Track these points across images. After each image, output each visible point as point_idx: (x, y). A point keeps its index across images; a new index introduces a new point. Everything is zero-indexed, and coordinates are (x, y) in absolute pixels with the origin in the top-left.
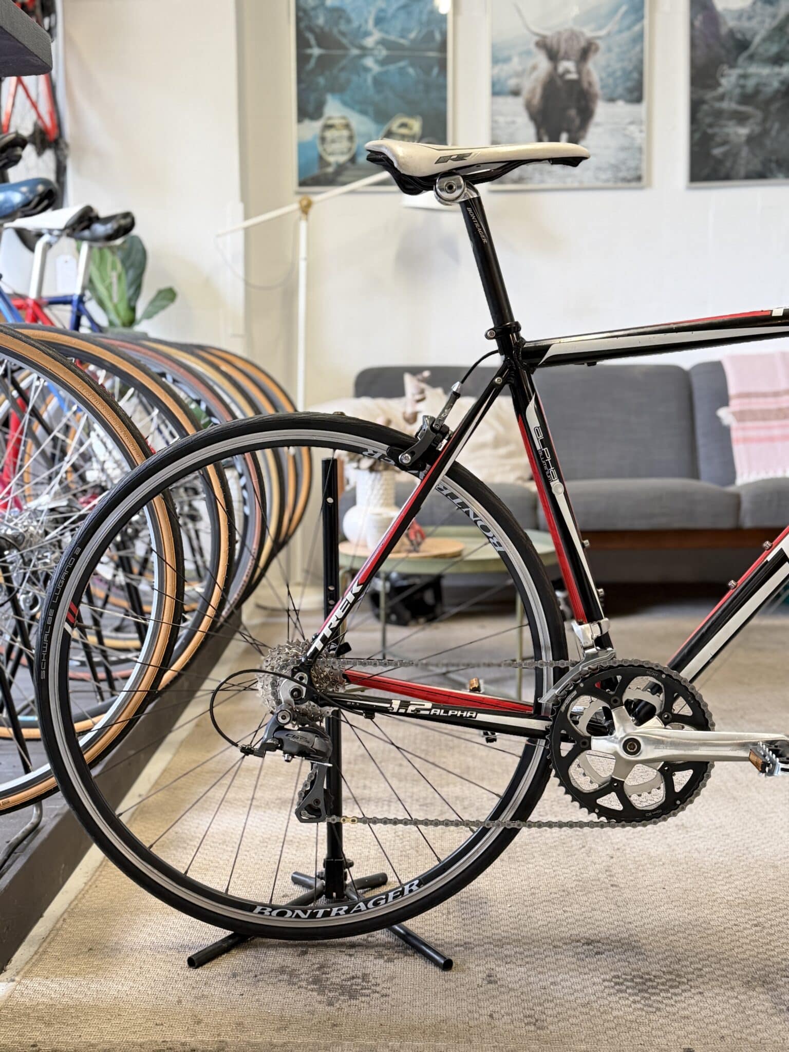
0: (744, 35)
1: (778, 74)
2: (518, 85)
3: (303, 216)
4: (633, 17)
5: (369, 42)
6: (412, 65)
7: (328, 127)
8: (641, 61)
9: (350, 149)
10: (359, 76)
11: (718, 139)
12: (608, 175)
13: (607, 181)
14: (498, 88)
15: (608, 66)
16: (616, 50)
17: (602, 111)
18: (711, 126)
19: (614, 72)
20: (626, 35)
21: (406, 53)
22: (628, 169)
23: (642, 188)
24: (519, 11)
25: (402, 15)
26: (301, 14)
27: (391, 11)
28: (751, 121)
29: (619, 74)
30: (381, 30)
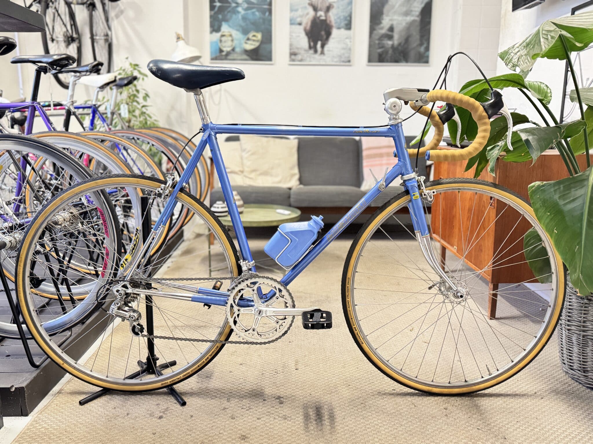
1: (406, 20)
2: (301, 21)
6: (258, 11)
7: (223, 36)
8: (351, 13)
9: (232, 45)
10: (236, 15)
11: (380, 46)
12: (337, 60)
13: (336, 62)
14: (292, 22)
15: (338, 14)
16: (341, 8)
17: (335, 32)
18: (377, 40)
19: (340, 17)
20: (345, 2)
21: (256, 6)
22: (345, 57)
23: (350, 66)
28: (393, 39)
29: (342, 17)
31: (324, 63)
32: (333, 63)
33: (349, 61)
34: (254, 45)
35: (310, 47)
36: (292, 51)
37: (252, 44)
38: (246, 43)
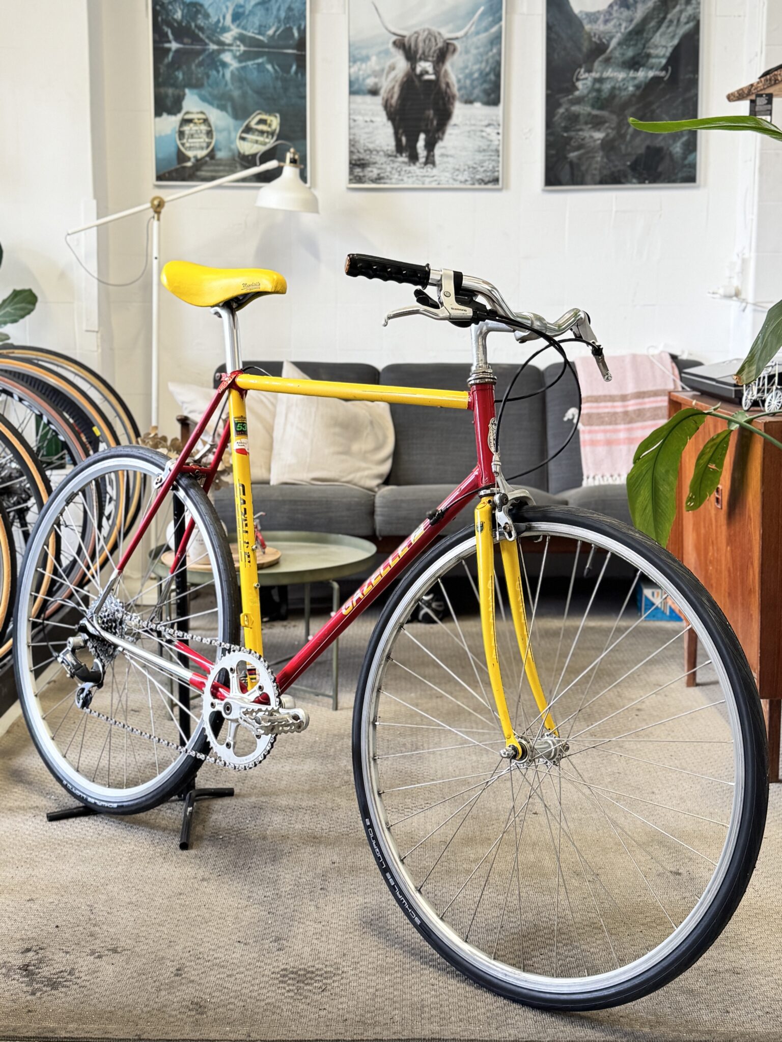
0: (600, 39)
1: (634, 78)
2: (376, 84)
3: (156, 216)
4: (491, 19)
5: (227, 37)
6: (270, 61)
7: (186, 121)
8: (499, 63)
9: (208, 145)
10: (218, 72)
11: (573, 143)
12: (465, 176)
13: (466, 181)
14: (356, 87)
15: (466, 67)
16: (474, 51)
17: (459, 111)
18: (566, 129)
19: (471, 74)
20: (484, 36)
21: (266, 50)
22: (485, 171)
23: (500, 190)
24: (376, 9)
25: (260, 12)
26: (158, 8)
27: (249, 7)
28: (607, 125)
29: (476, 75)
30: (238, 26)
31: (434, 185)
32: (457, 185)
33: (496, 180)
34: (265, 144)
35: (400, 149)
36: (355, 157)
37: (257, 142)
38: (243, 139)
